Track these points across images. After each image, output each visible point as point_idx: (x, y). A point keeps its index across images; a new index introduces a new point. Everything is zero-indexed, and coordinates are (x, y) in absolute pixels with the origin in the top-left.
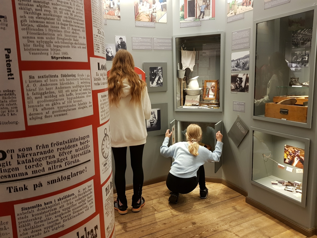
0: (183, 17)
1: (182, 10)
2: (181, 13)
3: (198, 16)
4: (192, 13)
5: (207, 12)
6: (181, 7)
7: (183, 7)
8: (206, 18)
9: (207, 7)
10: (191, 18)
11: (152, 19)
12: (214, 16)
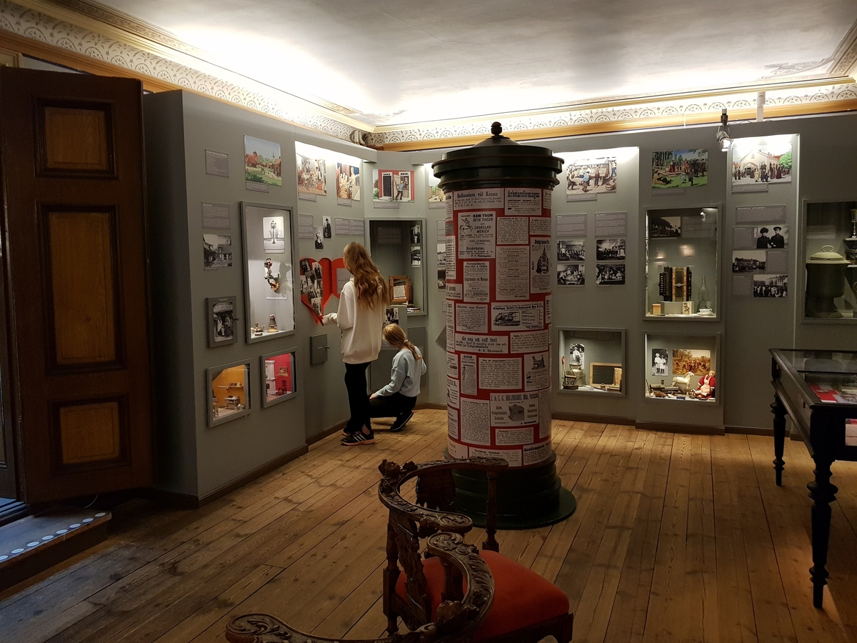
0: (377, 195)
1: (376, 186)
2: (375, 190)
3: (395, 196)
4: (388, 191)
5: (405, 192)
6: (374, 182)
7: (377, 182)
8: (404, 199)
9: (406, 186)
10: (387, 198)
11: (349, 196)
12: (413, 198)
